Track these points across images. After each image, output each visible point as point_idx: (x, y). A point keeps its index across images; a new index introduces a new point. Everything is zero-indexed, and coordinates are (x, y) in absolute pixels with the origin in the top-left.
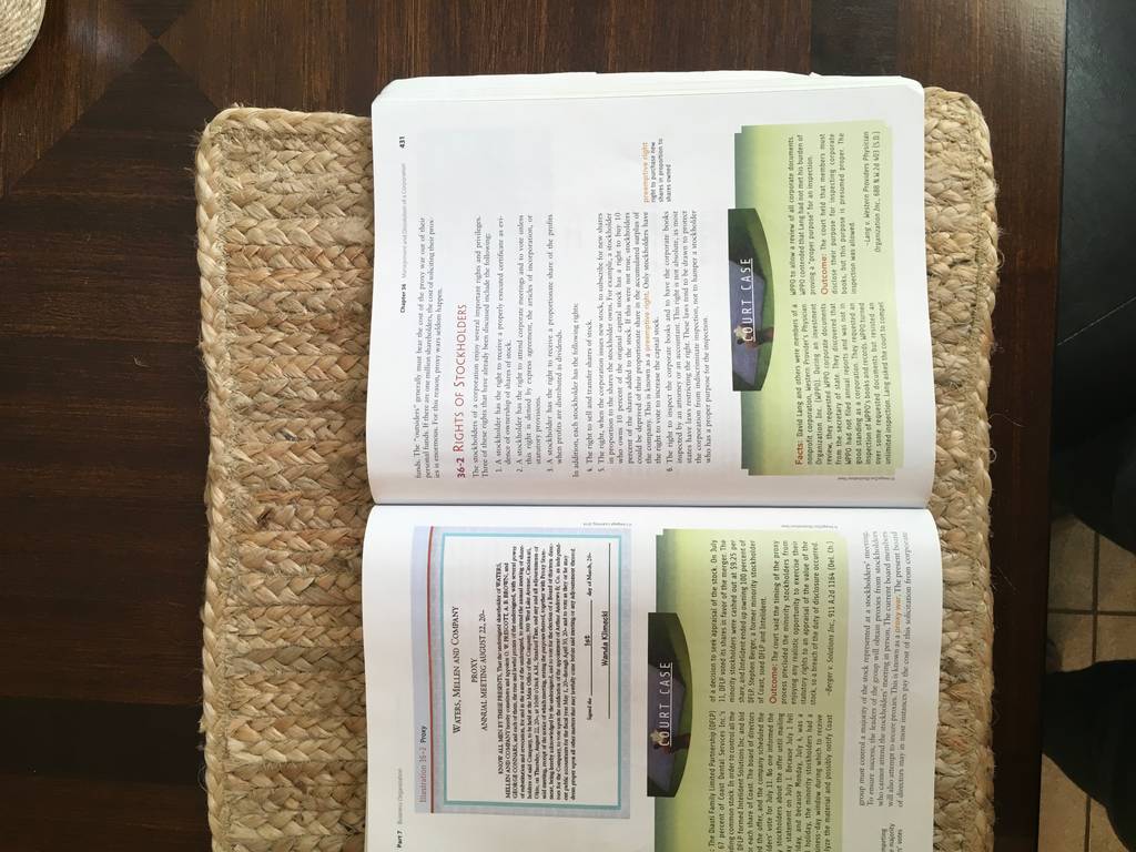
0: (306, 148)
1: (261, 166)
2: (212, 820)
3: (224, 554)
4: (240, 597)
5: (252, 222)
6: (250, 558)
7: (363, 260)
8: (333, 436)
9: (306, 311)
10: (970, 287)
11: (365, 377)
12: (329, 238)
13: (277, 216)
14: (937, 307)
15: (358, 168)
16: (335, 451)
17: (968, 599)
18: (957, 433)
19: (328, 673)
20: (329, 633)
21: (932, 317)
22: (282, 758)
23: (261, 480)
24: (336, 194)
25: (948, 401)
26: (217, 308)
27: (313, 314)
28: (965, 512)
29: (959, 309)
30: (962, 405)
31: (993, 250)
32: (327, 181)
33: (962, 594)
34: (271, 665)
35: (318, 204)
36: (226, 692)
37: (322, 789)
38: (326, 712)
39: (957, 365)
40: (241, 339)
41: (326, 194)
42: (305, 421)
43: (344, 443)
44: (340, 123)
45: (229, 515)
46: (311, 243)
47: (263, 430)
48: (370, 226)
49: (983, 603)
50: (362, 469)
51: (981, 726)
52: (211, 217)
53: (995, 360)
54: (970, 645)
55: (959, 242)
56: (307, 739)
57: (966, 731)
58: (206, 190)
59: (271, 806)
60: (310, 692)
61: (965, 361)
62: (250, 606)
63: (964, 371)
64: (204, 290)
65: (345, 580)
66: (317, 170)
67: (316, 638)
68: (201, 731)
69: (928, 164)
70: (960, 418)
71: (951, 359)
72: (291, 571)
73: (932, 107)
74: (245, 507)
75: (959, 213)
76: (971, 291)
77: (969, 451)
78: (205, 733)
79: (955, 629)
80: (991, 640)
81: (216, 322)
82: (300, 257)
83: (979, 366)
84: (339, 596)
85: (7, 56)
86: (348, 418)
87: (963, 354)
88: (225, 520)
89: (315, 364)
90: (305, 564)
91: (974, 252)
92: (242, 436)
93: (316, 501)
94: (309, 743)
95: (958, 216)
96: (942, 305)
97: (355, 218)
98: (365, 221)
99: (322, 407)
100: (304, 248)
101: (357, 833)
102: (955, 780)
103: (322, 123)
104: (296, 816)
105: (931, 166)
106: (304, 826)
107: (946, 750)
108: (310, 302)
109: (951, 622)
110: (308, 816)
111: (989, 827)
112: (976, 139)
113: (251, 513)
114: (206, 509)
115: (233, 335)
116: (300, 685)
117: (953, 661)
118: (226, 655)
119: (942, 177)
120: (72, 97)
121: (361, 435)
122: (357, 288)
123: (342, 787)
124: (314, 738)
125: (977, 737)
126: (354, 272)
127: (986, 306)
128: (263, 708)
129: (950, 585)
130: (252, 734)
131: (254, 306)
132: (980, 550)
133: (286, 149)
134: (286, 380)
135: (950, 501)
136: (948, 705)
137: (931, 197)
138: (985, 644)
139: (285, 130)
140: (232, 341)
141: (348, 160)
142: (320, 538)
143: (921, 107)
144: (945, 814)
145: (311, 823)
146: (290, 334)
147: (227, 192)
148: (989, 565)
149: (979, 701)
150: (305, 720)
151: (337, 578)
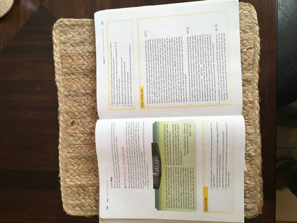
0: (79, 28)
1: (68, 34)
2: (63, 200)
3: (63, 132)
4: (67, 143)
5: (67, 48)
6: (69, 133)
7: (94, 56)
8: (89, 101)
9: (81, 70)
11: (96, 86)
12: (85, 51)
13: (73, 46)
14: (243, 61)
15: (92, 33)
16: (89, 105)
17: (254, 138)
18: (250, 94)
19: (90, 161)
20: (90, 151)
21: (242, 63)
22: (79, 183)
23: (71, 113)
24: (87, 40)
25: (247, 86)
26: (59, 70)
27: (82, 71)
28: (253, 115)
29: (250, 61)
30: (251, 86)
31: (259, 45)
32: (84, 36)
33: (252, 137)
34: (76, 160)
35: (83, 42)
36: (65, 167)
37: (89, 191)
38: (90, 171)
39: (250, 76)
41: (84, 40)
42: (82, 98)
43: (91, 103)
44: (87, 21)
45: (64, 122)
46: (81, 52)
47: (71, 101)
49: (258, 139)
50: (96, 110)
51: (259, 171)
52: (56, 47)
53: (260, 74)
54: (255, 150)
55: (249, 43)
56: (84, 178)
57: (255, 173)
58: (55, 41)
59: (77, 195)
60: (85, 166)
61: (252, 75)
62: (70, 145)
63: (252, 78)
64: (55, 66)
65: (93, 138)
66: (82, 34)
67: (87, 153)
68: (59, 177)
69: (240, 23)
70: (251, 90)
71: (248, 74)
72: (79, 136)
73: (241, 7)
74: (68, 120)
76: (253, 56)
77: (253, 99)
78: (60, 177)
79: (251, 146)
80: (261, 148)
81: (59, 74)
82: (79, 56)
83: (255, 76)
84: (92, 142)
85: (6, 10)
86: (92, 97)
87: (251, 73)
88: (63, 124)
89: (83, 83)
90: (83, 134)
91: (253, 45)
92: (66, 102)
93: (85, 118)
94: (86, 179)
95: (249, 36)
96: (245, 60)
97: (92, 46)
98: (94, 46)
99: (86, 94)
100: (79, 54)
101: (98, 202)
102: (252, 186)
103: (83, 21)
104: (83, 198)
105: (241, 23)
106: (85, 200)
107: (250, 178)
108: (81, 68)
109: (250, 144)
110: (86, 197)
111: (262, 198)
112: (253, 15)
114: (58, 121)
115: (63, 77)
116: (83, 165)
117: (250, 154)
118: (64, 158)
119: (244, 26)
120: (22, 19)
121: (95, 101)
122: (93, 64)
123: (94, 190)
124: (87, 178)
125: (258, 174)
126: (92, 59)
127: (257, 60)
128: (74, 171)
129: (249, 134)
130: (72, 177)
131: (68, 69)
132: (257, 125)
133: (74, 29)
134: (76, 88)
135: (249, 112)
136: (249, 166)
137: (241, 31)
138: (259, 150)
139: (74, 24)
140: (63, 78)
141: (90, 31)
142: (86, 128)
143: (238, 7)
144: (249, 194)
145: (87, 199)
146: (77, 76)
147: (60, 41)
148: (259, 129)
149: (258, 165)
150: (85, 174)
151: (91, 137)
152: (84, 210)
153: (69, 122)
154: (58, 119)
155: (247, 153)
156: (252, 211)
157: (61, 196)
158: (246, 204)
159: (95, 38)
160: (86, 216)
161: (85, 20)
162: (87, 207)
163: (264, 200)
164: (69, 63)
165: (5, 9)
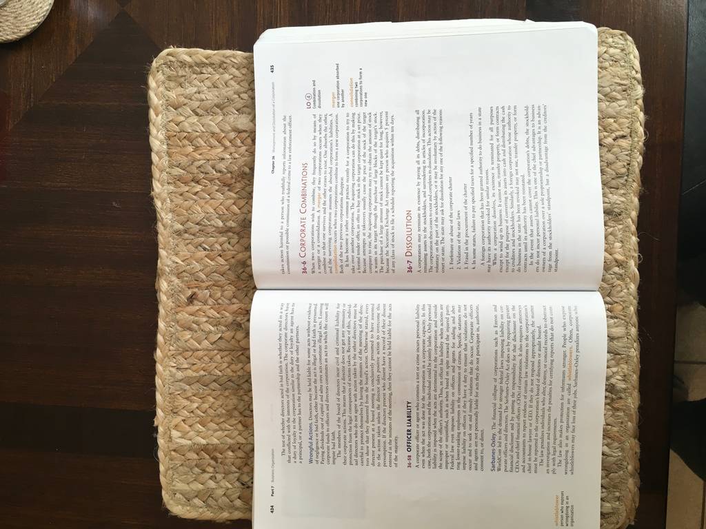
0: (214, 72)
1: (187, 84)
2: (162, 479)
3: (167, 320)
4: (177, 345)
5: (182, 118)
6: (183, 322)
7: (249, 140)
8: (232, 248)
9: (214, 172)
10: (627, 153)
11: (250, 212)
12: (228, 128)
13: (197, 114)
14: (605, 166)
15: (246, 85)
16: (233, 258)
17: (624, 348)
18: (618, 245)
19: (230, 391)
20: (233, 367)
21: (602, 172)
22: (204, 442)
23: (189, 275)
24: (232, 101)
25: (612, 225)
26: (161, 171)
27: (219, 174)
29: (620, 167)
30: (621, 227)
31: (641, 130)
32: (227, 92)
33: (620, 344)
34: (196, 386)
35: (222, 107)
36: (170, 402)
37: (227, 461)
38: (230, 415)
39: (620, 203)
40: (175, 190)
41: (226, 100)
42: (215, 239)
43: (239, 253)
44: (234, 57)
45: (170, 295)
46: (217, 130)
47: (190, 245)
48: (253, 120)
49: (633, 350)
50: (249, 268)
51: (631, 425)
52: (157, 116)
53: (642, 199)
54: (625, 376)
55: (619, 125)
56: (216, 431)
58: (154, 99)
59: (197, 470)
60: (219, 403)
61: (623, 199)
62: (184, 351)
63: (622, 206)
64: (153, 160)
65: (240, 335)
66: (221, 86)
67: (224, 370)
68: (155, 425)
69: (600, 76)
70: (620, 235)
71: (615, 198)
72: (207, 330)
73: (603, 40)
74: (180, 291)
75: (620, 106)
76: (627, 155)
77: (625, 255)
78: (157, 427)
79: (615, 366)
80: (639, 373)
81: (161, 180)
82: (211, 140)
83: (632, 202)
84: (236, 345)
85: (34, 19)
86: (241, 237)
87: (622, 195)
88: (168, 299)
89: (220, 205)
90: (216, 325)
91: (629, 130)
92: (177, 249)
93: (222, 287)
94: (220, 433)
95: (619, 108)
96: (609, 164)
97: (244, 115)
98: (250, 117)
99: (225, 231)
100: (213, 134)
101: (248, 487)
102: (615, 459)
103: (223, 56)
104: (212, 477)
105: (602, 77)
106: (217, 483)
107: (609, 441)
108: (217, 167)
109: (613, 362)
110: (219, 476)
111: (636, 488)
112: (630, 60)
113: (184, 295)
114: (156, 293)
115: (172, 188)
116: (214, 398)
117: (613, 385)
118: (169, 380)
119: (608, 84)
120: (74, 44)
121: (248, 248)
122: (246, 158)
123: (239, 459)
124: (222, 430)
125: (629, 433)
126: (244, 148)
127: (637, 165)
128: (192, 412)
129: (614, 339)
130: (184, 428)
131: (184, 170)
132: (632, 317)
133: (202, 73)
134: (203, 214)
135: (613, 287)
136: (610, 413)
137: (602, 97)
138: (634, 376)
139: (201, 61)
140: (171, 191)
141: (239, 79)
142: (225, 310)
143: (596, 40)
144: (608, 480)
145: (221, 480)
146: (205, 186)
147: (167, 101)
148: (637, 326)
149: (630, 411)
150: (216, 419)
151: (235, 334)
152: (214, 507)
153: (183, 297)
154: (156, 286)
156: (613, 519)
157: (158, 471)
158: (604, 503)
160: (217, 521)
161: (228, 53)
162: (220, 501)
163: (640, 493)
164: (187, 156)
165: (32, 18)
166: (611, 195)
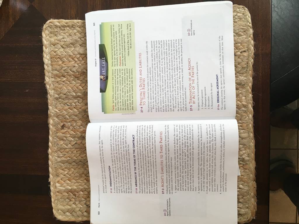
0: (70, 29)
1: (58, 35)
2: (53, 204)
3: (53, 136)
4: (58, 147)
5: (57, 50)
6: (60, 137)
7: (85, 58)
8: (80, 105)
9: (71, 72)
10: (246, 58)
11: (87, 89)
12: (76, 53)
13: (63, 48)
15: (83, 34)
16: (80, 108)
17: (248, 142)
18: (244, 98)
19: (80, 166)
20: (81, 155)
21: (235, 66)
22: (70, 188)
23: (61, 117)
24: (78, 41)
25: (241, 89)
26: (49, 72)
27: (73, 73)
29: (244, 64)
30: (245, 90)
31: (252, 48)
32: (75, 38)
33: (246, 141)
34: (67, 164)
35: (73, 44)
36: (55, 171)
37: (80, 196)
38: (81, 176)
39: (243, 80)
40: (55, 80)
41: (75, 41)
42: (72, 101)
43: (82, 106)
44: (78, 23)
45: (53, 126)
46: (72, 54)
47: (62, 104)
49: (252, 143)
50: (87, 113)
51: (252, 176)
52: (46, 49)
53: (254, 78)
54: (249, 154)
55: (243, 46)
56: (75, 183)
57: (248, 177)
58: (45, 42)
59: (67, 200)
60: (76, 171)
61: (246, 78)
62: (60, 149)
63: (245, 81)
64: (45, 68)
65: (84, 142)
66: (73, 35)
67: (78, 157)
70: (244, 94)
71: (242, 78)
72: (70, 140)
73: (235, 10)
75: (243, 38)
76: (247, 59)
77: (247, 102)
78: (50, 182)
79: (244, 150)
81: (49, 76)
82: (69, 58)
83: (249, 79)
84: (83, 146)
86: (83, 100)
87: (245, 77)
88: (53, 127)
89: (74, 86)
90: (74, 138)
91: (247, 48)
92: (57, 105)
93: (76, 121)
94: (77, 184)
95: (243, 39)
96: (239, 64)
97: (83, 47)
98: (85, 48)
99: (76, 97)
100: (70, 56)
101: (89, 207)
102: (246, 190)
103: (73, 22)
104: (74, 203)
105: (235, 26)
106: (76, 205)
107: (243, 183)
108: (72, 70)
109: (243, 148)
110: (77, 203)
111: (255, 203)
112: (247, 18)
113: (59, 125)
114: (48, 125)
115: (53, 79)
116: (74, 169)
117: (243, 159)
118: (55, 162)
119: (238, 29)
120: (11, 20)
121: (87, 104)
122: (84, 66)
123: (85, 195)
124: (78, 183)
125: (251, 179)
126: (83, 61)
127: (251, 63)
128: (65, 175)
129: (243, 138)
130: (62, 182)
131: (58, 71)
132: (251, 129)
133: (65, 30)
134: (67, 90)
135: (242, 116)
136: (243, 170)
137: (235, 34)
138: (253, 154)
139: (64, 24)
140: (53, 81)
141: (81, 32)
142: (77, 131)
143: (232, 10)
144: (242, 199)
145: (78, 204)
146: (67, 78)
147: (50, 42)
148: (253, 133)
149: (251, 169)
150: (75, 178)
151: (82, 141)
152: (75, 215)
153: (59, 126)
154: (48, 122)
155: (241, 158)
156: (246, 216)
157: (51, 201)
158: (240, 209)
159: (86, 40)
160: (77, 222)
161: (75, 21)
162: (78, 213)
163: (257, 205)
166: (240, 77)
